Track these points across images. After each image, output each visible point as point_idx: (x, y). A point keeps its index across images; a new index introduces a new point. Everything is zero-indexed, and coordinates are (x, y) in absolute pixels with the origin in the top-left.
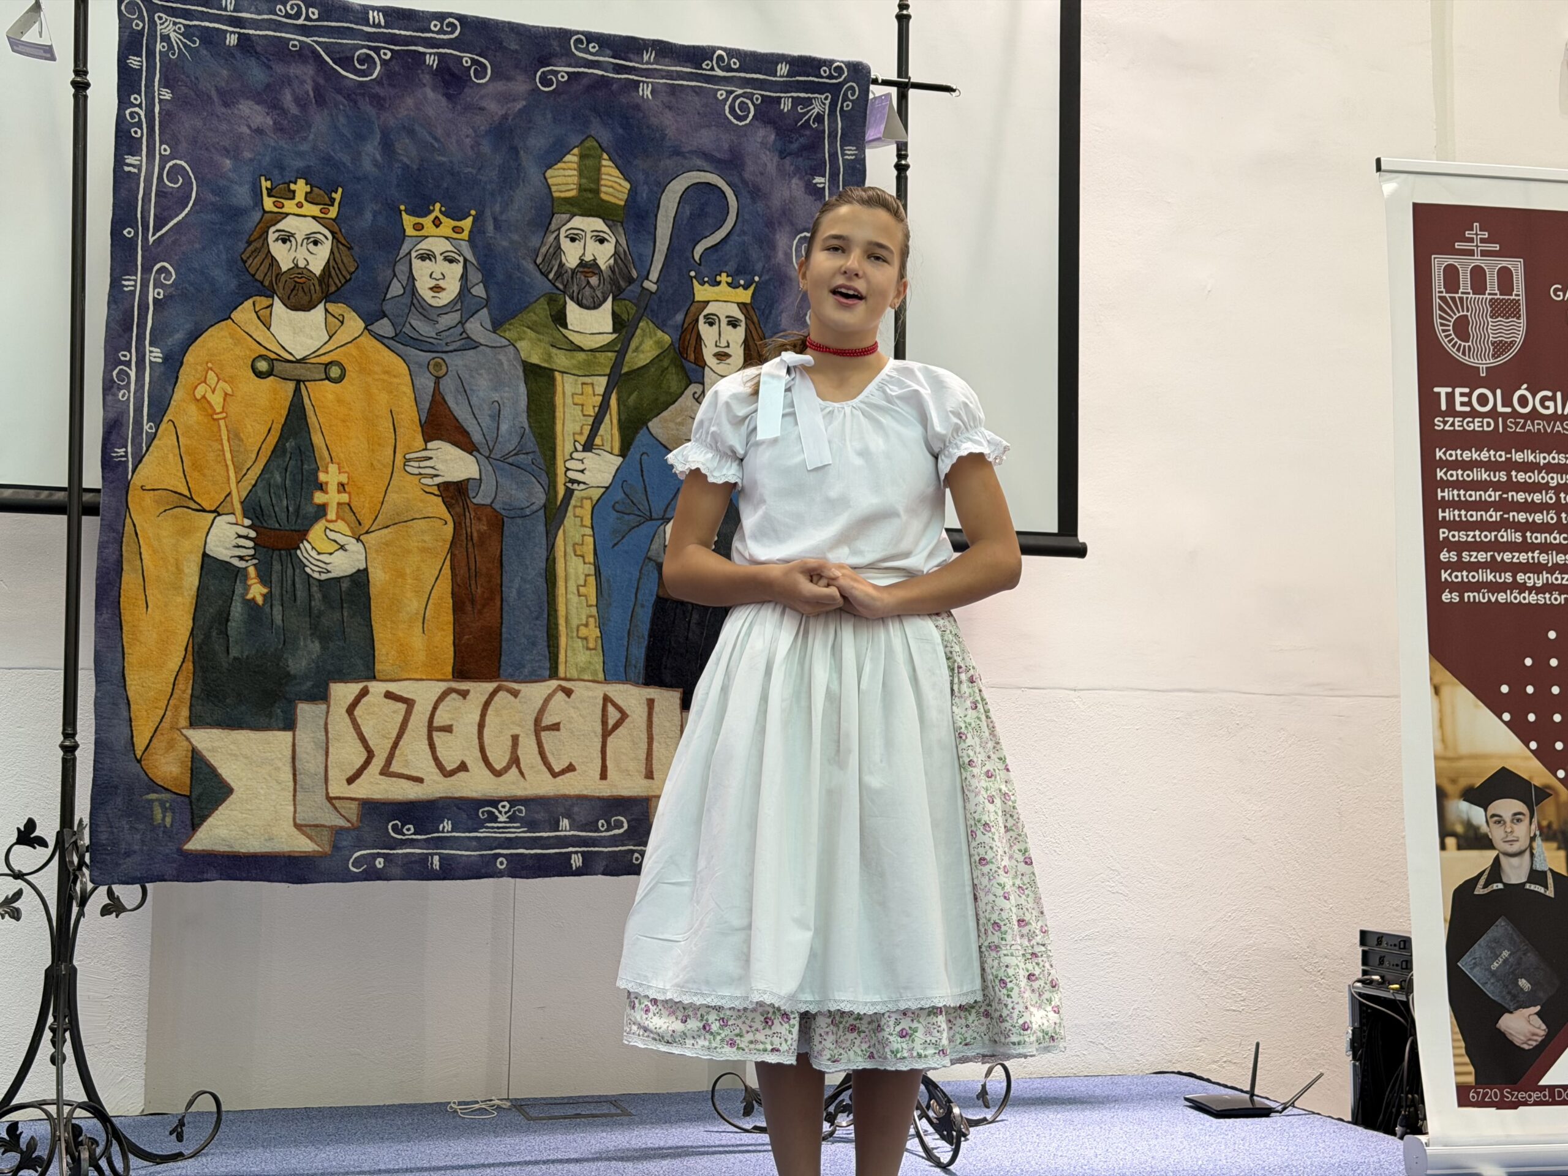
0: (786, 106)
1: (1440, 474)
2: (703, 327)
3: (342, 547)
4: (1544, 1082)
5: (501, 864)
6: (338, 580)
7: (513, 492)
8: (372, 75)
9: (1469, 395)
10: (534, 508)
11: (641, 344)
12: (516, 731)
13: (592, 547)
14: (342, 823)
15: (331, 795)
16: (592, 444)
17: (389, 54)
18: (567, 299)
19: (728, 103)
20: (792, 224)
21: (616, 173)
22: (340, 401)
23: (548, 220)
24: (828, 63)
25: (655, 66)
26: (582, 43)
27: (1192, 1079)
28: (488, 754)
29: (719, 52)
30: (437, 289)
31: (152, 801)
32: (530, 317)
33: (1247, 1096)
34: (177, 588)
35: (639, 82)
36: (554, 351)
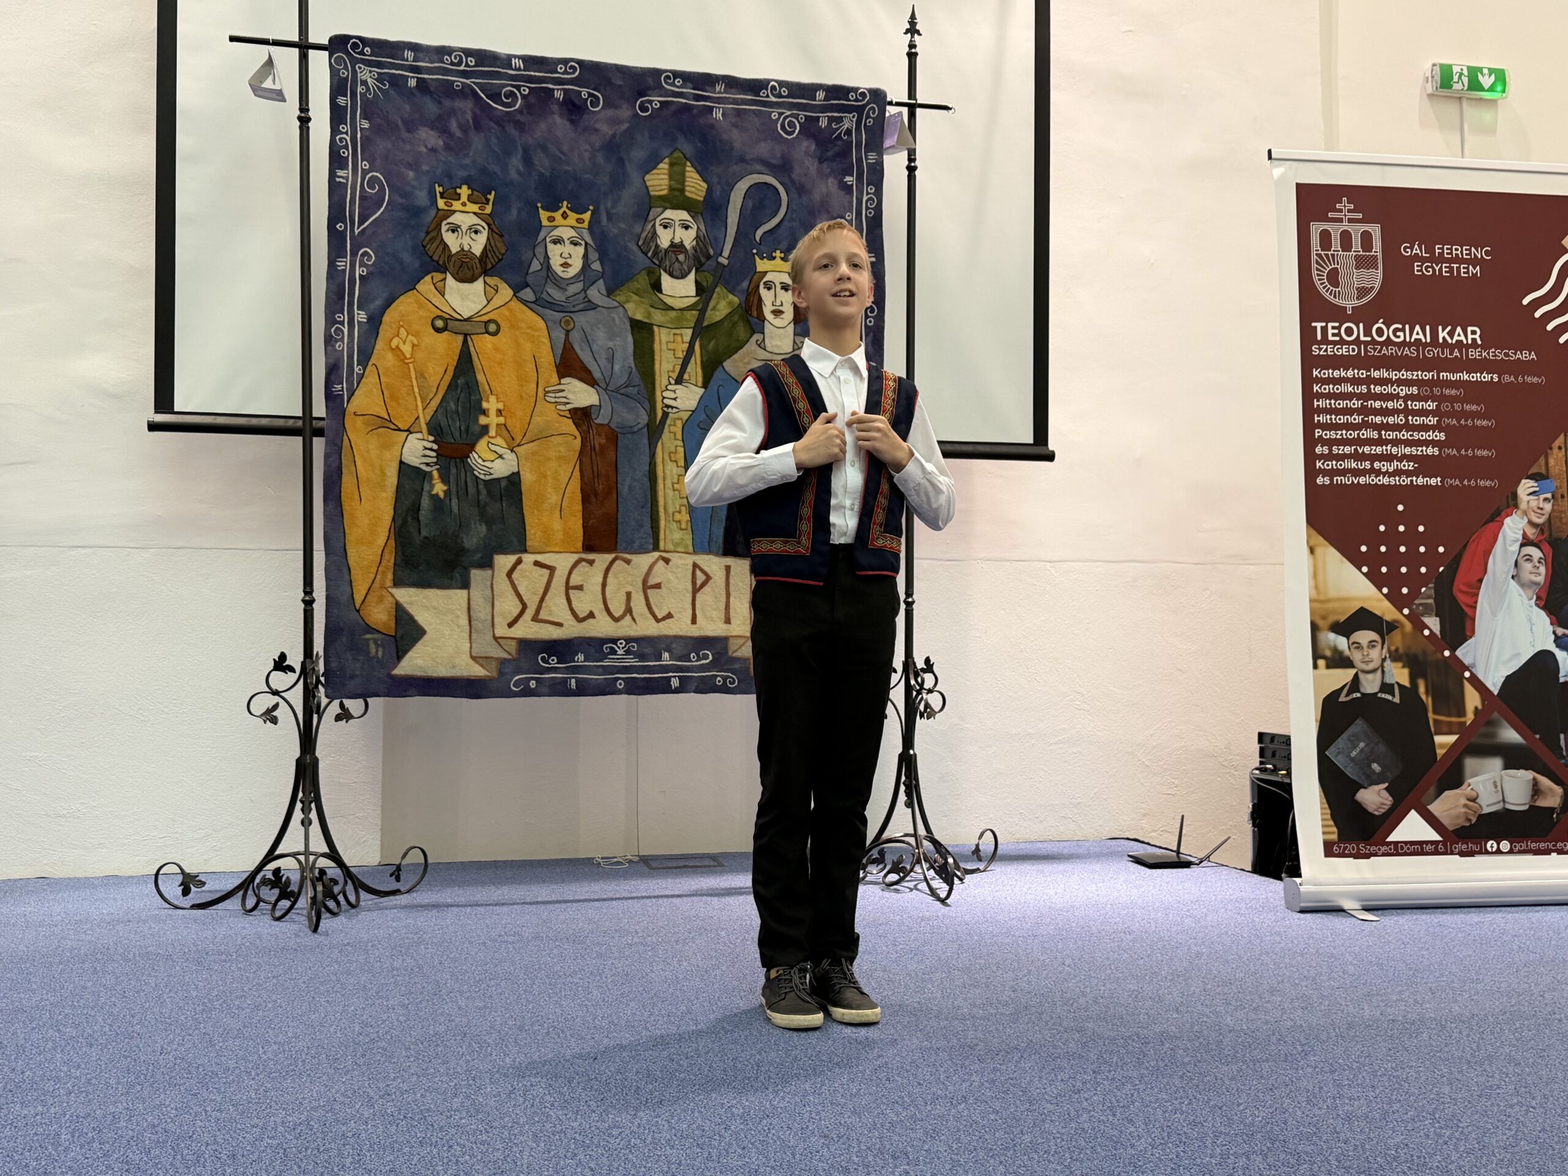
0: (823, 123)
1: (1316, 388)
2: (763, 291)
3: (501, 456)
4: (1389, 839)
5: (620, 685)
6: (498, 480)
7: (625, 415)
8: (515, 106)
9: (1339, 328)
10: (640, 426)
11: (717, 303)
12: (630, 589)
13: (683, 454)
14: (505, 655)
15: (497, 635)
16: (682, 379)
17: (527, 90)
18: (662, 271)
19: (780, 122)
20: (828, 212)
21: (698, 176)
22: (497, 349)
23: (646, 213)
24: (855, 90)
25: (724, 95)
26: (670, 79)
27: (1136, 843)
28: (610, 606)
29: (773, 83)
30: (566, 265)
31: (368, 640)
32: (635, 285)
33: (1175, 854)
34: (382, 486)
35: (713, 107)
36: (652, 310)
